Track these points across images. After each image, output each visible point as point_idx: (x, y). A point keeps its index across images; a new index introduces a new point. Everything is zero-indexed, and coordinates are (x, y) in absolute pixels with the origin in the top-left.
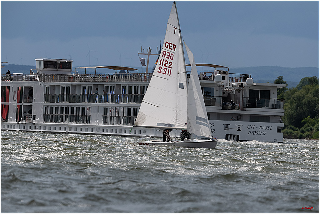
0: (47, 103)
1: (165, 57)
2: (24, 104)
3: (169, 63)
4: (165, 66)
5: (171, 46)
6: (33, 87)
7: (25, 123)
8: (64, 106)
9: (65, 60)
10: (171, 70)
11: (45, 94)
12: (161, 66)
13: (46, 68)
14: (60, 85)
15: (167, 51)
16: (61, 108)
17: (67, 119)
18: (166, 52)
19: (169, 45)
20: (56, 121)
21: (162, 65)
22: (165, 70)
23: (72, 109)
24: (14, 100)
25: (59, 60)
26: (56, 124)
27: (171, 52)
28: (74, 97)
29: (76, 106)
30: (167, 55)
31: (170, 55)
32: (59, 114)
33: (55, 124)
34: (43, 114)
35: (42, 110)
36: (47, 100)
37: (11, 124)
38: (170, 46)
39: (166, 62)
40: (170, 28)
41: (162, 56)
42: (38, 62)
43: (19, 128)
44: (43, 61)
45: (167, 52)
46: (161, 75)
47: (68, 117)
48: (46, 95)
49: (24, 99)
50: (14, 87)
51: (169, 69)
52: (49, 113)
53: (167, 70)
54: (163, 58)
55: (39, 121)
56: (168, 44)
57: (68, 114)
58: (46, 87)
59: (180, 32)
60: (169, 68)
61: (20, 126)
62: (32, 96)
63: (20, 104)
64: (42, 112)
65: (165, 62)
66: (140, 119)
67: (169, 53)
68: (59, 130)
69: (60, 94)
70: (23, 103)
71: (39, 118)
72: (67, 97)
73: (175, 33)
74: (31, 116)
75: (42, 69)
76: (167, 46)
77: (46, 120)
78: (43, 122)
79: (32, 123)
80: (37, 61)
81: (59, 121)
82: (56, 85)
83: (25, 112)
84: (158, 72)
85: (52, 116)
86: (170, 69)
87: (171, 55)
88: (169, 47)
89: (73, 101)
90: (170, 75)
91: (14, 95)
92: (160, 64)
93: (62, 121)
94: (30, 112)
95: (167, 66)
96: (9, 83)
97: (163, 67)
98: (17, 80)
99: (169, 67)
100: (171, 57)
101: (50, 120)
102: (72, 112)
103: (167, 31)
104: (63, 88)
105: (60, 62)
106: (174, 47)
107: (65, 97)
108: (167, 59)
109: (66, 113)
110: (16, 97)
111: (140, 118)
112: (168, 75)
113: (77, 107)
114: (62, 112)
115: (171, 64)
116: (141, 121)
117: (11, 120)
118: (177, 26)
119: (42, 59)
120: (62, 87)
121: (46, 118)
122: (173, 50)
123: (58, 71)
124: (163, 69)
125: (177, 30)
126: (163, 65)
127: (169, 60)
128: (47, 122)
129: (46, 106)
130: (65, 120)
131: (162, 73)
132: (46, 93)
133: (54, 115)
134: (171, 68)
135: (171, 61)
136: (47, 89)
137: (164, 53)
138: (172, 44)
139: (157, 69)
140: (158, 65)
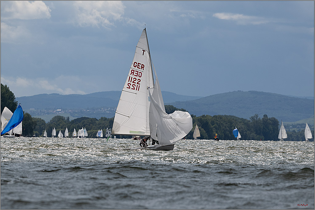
1: (133, 75)
3: (138, 80)
4: (133, 82)
10: (139, 86)
12: (130, 82)
15: (135, 70)
18: (134, 71)
21: (131, 82)
22: (134, 86)
27: (140, 70)
30: (136, 73)
38: (138, 66)
39: (135, 79)
40: (139, 51)
41: (131, 74)
45: (136, 71)
46: (130, 90)
51: (137, 85)
53: (135, 86)
54: (131, 76)
56: (137, 64)
59: (149, 54)
65: (134, 79)
66: (115, 128)
73: (143, 55)
76: (135, 66)
84: (127, 88)
86: (138, 85)
87: (139, 73)
88: (138, 67)
90: (138, 90)
92: (129, 81)
95: (135, 83)
97: (132, 84)
99: (137, 83)
100: (139, 75)
103: (136, 53)
106: (143, 66)
108: (136, 77)
112: (136, 90)
115: (139, 81)
116: (116, 130)
118: (146, 48)
122: (141, 69)
124: (132, 85)
125: (146, 53)
127: (138, 78)
131: (131, 88)
134: (139, 84)
135: (140, 78)
137: (133, 71)
138: (140, 64)
139: (126, 86)
140: (127, 82)
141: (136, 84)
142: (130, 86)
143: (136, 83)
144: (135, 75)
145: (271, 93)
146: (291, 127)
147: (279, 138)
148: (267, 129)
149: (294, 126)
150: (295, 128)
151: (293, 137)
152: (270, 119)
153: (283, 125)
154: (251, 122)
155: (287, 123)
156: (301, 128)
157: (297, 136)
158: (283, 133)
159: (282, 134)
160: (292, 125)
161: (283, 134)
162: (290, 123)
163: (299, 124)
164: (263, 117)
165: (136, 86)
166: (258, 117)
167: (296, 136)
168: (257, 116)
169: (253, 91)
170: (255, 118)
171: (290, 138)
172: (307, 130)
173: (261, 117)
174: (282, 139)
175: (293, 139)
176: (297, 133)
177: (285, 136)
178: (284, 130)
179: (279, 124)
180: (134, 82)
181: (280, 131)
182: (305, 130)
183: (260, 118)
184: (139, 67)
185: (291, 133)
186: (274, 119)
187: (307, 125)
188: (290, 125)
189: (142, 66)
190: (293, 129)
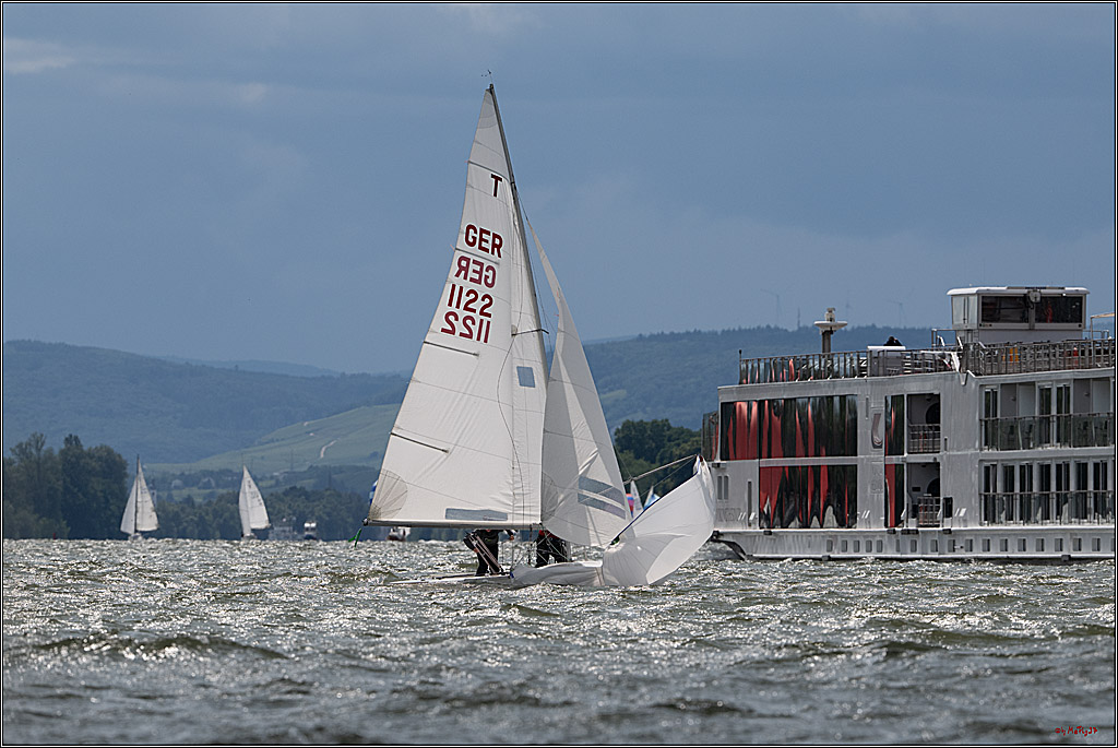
0: (992, 453)
1: (465, 278)
2: (909, 461)
3: (483, 300)
4: (466, 308)
5: (487, 241)
6: (939, 395)
7: (917, 532)
8: (1051, 459)
9: (1060, 291)
10: (489, 322)
11: (983, 417)
12: (453, 308)
13: (987, 321)
14: (1033, 383)
15: (472, 258)
16: (1041, 466)
17: (1065, 507)
18: (468, 260)
19: (478, 236)
20: (1026, 517)
21: (458, 307)
22: (469, 322)
23: (1082, 468)
24: (875, 446)
25: (1035, 289)
26: (1026, 527)
27: (488, 259)
28: (1086, 424)
29: (1094, 457)
30: (474, 271)
31: (484, 273)
32: (1035, 490)
33: (1021, 527)
34: (980, 495)
35: (976, 479)
36: (989, 441)
37: (868, 536)
38: (481, 239)
39: (472, 296)
40: (480, 179)
41: (457, 275)
42: (959, 303)
43: (898, 551)
44: (976, 297)
45: (475, 262)
46: (455, 341)
47: (1066, 502)
48: (986, 422)
49: (908, 442)
50: (870, 400)
51: (482, 321)
52: (1000, 490)
53: (474, 323)
54: (460, 281)
55: (965, 521)
56: (476, 232)
57: (1068, 489)
58: (987, 393)
59: (514, 189)
60: (482, 317)
61: (898, 541)
62: (938, 429)
63: (895, 459)
64: (973, 485)
65: (468, 295)
67: (481, 265)
68: (1037, 550)
69: (1037, 414)
70: (906, 455)
71: (964, 510)
72: (1062, 427)
73: (495, 195)
74: (938, 501)
75: (975, 327)
76: (471, 240)
77: (990, 516)
78: (981, 524)
79: (940, 529)
80: (954, 299)
81: (1036, 515)
82: (1020, 384)
83: (917, 489)
84: (443, 330)
85: (1011, 499)
86: (486, 319)
87: (487, 271)
88: (480, 244)
89: (1085, 441)
90: (486, 341)
91: (875, 428)
92: (450, 304)
93: (1046, 517)
94: (934, 488)
95: (474, 311)
96: (856, 384)
97: (462, 313)
98: (881, 372)
99: (482, 313)
100: (487, 277)
101: (1003, 516)
102: (1082, 483)
103: (469, 189)
104: (1046, 393)
105: (1038, 299)
106: (497, 241)
107: (1054, 427)
108: (474, 286)
109: (1059, 487)
110: (880, 436)
111: (387, 494)
112: (478, 339)
113: (1098, 461)
114: (1045, 485)
115: (487, 301)
116: (390, 504)
117: (868, 522)
118: (503, 172)
119: (974, 290)
120: (1042, 390)
121: (991, 509)
122: (493, 253)
123: (1033, 333)
124: (461, 319)
125: (505, 185)
126: (462, 306)
127: (482, 289)
128: (994, 522)
129: (988, 464)
130: (1059, 513)
131: (457, 333)
132: (987, 415)
133: (1018, 497)
134: (489, 315)
135: (488, 291)
136: (990, 400)
137: (464, 263)
138: (488, 233)
139: (439, 322)
140: (444, 308)
141: (477, 316)
142: (454, 322)
143: (478, 312)
144: (472, 280)
145: (94, 348)
146: (177, 482)
147: (122, 529)
148: (80, 494)
149: (189, 480)
150: (193, 486)
151: (185, 524)
152: (90, 455)
153: (141, 475)
154: (16, 465)
155: (161, 467)
156: (218, 486)
157: (201, 517)
158: (140, 510)
159: (136, 512)
160: (183, 474)
161: (142, 512)
162: (174, 468)
163: (210, 473)
164: (63, 446)
165: (478, 323)
166: (44, 448)
167: (196, 519)
168: (38, 441)
169: (23, 341)
170: (34, 451)
171: (172, 526)
172: (249, 496)
173: (55, 445)
174: (136, 531)
175: (185, 529)
176: (200, 507)
177: (149, 522)
178: (148, 497)
179: (128, 471)
180: (470, 306)
181: (132, 499)
182: (241, 495)
183: (50, 451)
184: (484, 244)
185: (176, 509)
186: (109, 452)
187: (246, 474)
188: (174, 477)
189: (494, 241)
190: (186, 492)
